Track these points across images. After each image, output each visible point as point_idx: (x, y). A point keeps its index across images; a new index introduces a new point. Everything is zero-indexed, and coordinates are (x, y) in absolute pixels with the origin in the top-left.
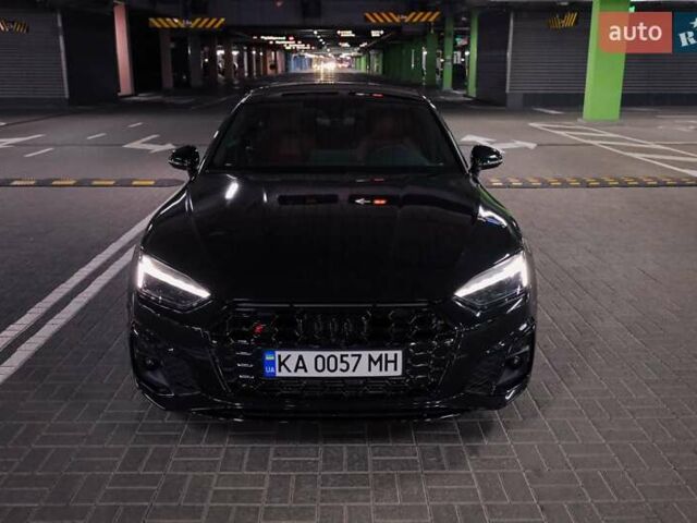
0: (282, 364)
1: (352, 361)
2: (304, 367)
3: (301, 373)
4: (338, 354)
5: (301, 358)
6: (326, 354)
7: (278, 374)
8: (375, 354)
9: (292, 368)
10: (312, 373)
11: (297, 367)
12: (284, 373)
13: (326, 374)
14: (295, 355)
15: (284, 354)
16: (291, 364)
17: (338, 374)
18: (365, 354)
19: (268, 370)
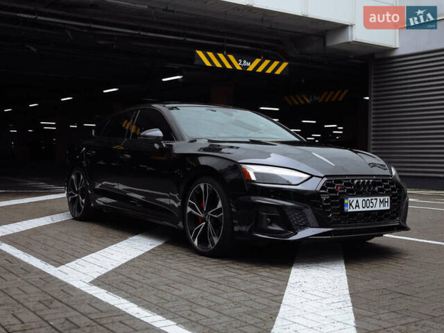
0: (351, 204)
1: (374, 201)
2: (358, 206)
3: (357, 209)
4: (370, 198)
5: (357, 201)
6: (366, 199)
7: (349, 211)
8: (382, 198)
9: (354, 207)
10: (361, 209)
11: (356, 206)
12: (351, 210)
13: (366, 209)
14: (355, 199)
15: (351, 199)
16: (354, 204)
17: (370, 209)
18: (378, 198)
19: (346, 208)
